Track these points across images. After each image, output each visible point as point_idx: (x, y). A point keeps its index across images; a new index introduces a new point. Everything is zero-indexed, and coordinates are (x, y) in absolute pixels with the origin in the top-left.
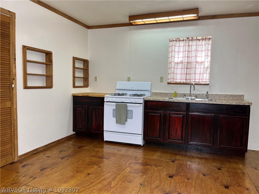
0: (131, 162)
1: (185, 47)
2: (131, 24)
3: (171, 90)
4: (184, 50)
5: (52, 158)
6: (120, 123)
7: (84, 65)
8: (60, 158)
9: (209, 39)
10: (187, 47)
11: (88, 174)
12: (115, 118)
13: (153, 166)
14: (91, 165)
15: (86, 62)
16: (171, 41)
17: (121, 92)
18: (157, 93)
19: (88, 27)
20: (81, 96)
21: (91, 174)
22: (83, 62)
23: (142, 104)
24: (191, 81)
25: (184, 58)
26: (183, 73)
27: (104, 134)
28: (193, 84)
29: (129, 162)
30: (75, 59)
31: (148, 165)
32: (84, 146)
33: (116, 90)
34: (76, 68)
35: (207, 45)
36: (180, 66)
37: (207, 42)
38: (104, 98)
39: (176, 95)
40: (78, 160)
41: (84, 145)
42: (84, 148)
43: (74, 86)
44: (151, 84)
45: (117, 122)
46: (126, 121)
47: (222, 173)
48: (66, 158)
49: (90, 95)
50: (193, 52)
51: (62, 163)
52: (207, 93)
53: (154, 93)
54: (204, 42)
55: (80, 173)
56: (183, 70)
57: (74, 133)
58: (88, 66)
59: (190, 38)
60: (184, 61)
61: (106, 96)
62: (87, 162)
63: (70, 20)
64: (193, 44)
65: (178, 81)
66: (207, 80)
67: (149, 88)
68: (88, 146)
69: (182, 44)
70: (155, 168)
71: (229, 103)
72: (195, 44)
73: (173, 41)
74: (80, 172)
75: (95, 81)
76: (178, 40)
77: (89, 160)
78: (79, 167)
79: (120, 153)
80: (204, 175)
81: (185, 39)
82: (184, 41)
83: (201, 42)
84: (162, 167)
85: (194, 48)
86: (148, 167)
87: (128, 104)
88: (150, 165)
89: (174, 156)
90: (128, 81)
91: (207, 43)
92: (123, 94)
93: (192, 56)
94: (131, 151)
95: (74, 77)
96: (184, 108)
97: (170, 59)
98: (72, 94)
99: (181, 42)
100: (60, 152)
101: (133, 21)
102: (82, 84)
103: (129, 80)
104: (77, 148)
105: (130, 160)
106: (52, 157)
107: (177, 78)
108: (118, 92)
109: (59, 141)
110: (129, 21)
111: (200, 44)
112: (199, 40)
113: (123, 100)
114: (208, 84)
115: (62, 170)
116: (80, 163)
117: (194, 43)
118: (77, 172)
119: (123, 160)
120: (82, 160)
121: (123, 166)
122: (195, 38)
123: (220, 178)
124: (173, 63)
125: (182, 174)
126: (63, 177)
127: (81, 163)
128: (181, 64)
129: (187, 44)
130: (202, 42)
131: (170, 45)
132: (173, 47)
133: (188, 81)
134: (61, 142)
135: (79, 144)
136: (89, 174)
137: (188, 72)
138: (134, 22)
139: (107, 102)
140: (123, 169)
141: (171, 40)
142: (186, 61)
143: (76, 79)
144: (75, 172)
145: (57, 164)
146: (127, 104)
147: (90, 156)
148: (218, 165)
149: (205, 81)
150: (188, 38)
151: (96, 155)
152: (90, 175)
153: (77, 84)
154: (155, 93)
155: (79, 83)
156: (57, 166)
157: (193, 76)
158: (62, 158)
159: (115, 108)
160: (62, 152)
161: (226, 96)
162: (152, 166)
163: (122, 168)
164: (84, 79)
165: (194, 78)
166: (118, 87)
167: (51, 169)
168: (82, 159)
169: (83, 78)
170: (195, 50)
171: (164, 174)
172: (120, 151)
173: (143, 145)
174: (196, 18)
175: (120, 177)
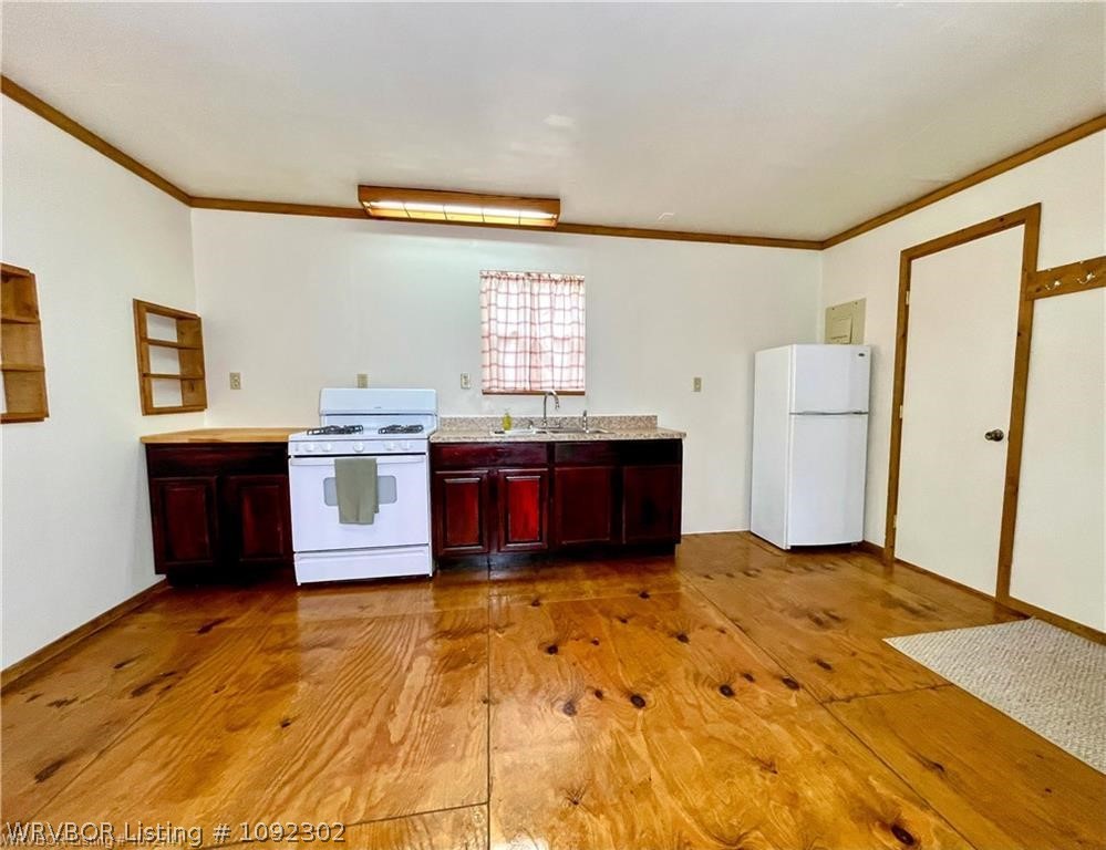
0: (421, 637)
1: (522, 296)
2: (363, 214)
3: (494, 408)
4: (522, 304)
5: (83, 702)
6: (358, 519)
7: (182, 333)
8: (128, 696)
9: (580, 281)
10: (528, 296)
11: (285, 725)
12: (336, 508)
13: (491, 632)
14: (278, 685)
15: (188, 324)
16: (486, 277)
17: (341, 423)
18: (455, 419)
19: (191, 200)
20: (186, 441)
21: (295, 719)
22: (174, 320)
23: (424, 454)
24: (544, 385)
25: (522, 326)
26: (523, 364)
27: (296, 563)
28: (551, 394)
29: (414, 640)
30: (142, 309)
31: (476, 632)
32: (219, 621)
33: (321, 415)
34: (151, 344)
35: (574, 296)
36: (512, 346)
37: (574, 288)
38: (285, 445)
39: (508, 422)
40: (217, 683)
41: (221, 615)
42: (225, 625)
43: (148, 409)
44: (437, 394)
45: (343, 519)
46: (377, 511)
47: (654, 603)
48: (157, 688)
49: (225, 438)
50: (542, 312)
51: (146, 713)
52: (585, 415)
53: (445, 419)
54: (567, 289)
55: (246, 732)
56: (521, 356)
57: (163, 577)
58: (198, 335)
59: (535, 276)
60: (521, 334)
61: (292, 437)
62: (259, 676)
63: (110, 157)
64: (542, 291)
65: (510, 385)
66: (580, 384)
67: (431, 408)
68: (239, 617)
69: (514, 287)
70: (500, 636)
71: (642, 438)
72: (548, 291)
73: (492, 277)
74: (244, 726)
75: (232, 388)
76: (503, 276)
77: (267, 668)
78: (233, 707)
79: (372, 615)
80: (624, 621)
81: (522, 275)
82: (521, 282)
83: (560, 286)
84: (517, 628)
85: (545, 301)
86: (478, 637)
87: (379, 459)
88: (481, 631)
89: (530, 587)
90: (359, 387)
91: (576, 291)
92: (354, 427)
93: (542, 321)
94: (405, 600)
95: (145, 376)
96: (543, 456)
97: (486, 326)
98: (141, 438)
99: (510, 282)
100: (117, 667)
101: (368, 201)
102: (177, 402)
103: (362, 382)
104: (194, 632)
105: (415, 631)
106: (80, 700)
107: (507, 378)
108: (326, 422)
109: (95, 623)
110: (361, 200)
111: (559, 293)
112: (556, 281)
113: (361, 447)
114: (582, 394)
115: (160, 742)
116: (230, 690)
117: (545, 288)
118: (233, 729)
119: (391, 638)
120: (235, 676)
121: (400, 657)
122: (546, 276)
123: (657, 617)
124: (494, 338)
125: (575, 634)
126: (174, 769)
127: (234, 690)
128: (514, 341)
129: (528, 290)
130: (563, 289)
131: (484, 289)
132: (493, 293)
133: (536, 387)
134: (110, 625)
135: (198, 617)
136: (288, 724)
137: (533, 363)
138: (373, 208)
139: (296, 457)
140: (405, 668)
141: (485, 274)
142: (528, 334)
143: (155, 383)
144: (224, 732)
145: (120, 722)
146: (375, 460)
147: (262, 650)
148: (638, 586)
149: (574, 384)
150: (529, 274)
151: (286, 642)
152: (292, 726)
153: (157, 403)
154: (451, 419)
155: (166, 396)
156: (120, 732)
157: (546, 374)
158: (140, 691)
159: (334, 475)
160: (126, 666)
161: (622, 420)
162: (488, 632)
163: (401, 666)
164: (186, 383)
165: (551, 378)
166: (325, 408)
167: (94, 755)
168: (235, 671)
169: (182, 379)
170: (548, 305)
171: (531, 647)
172: (367, 607)
173: (434, 573)
174: (553, 224)
175: (409, 698)
